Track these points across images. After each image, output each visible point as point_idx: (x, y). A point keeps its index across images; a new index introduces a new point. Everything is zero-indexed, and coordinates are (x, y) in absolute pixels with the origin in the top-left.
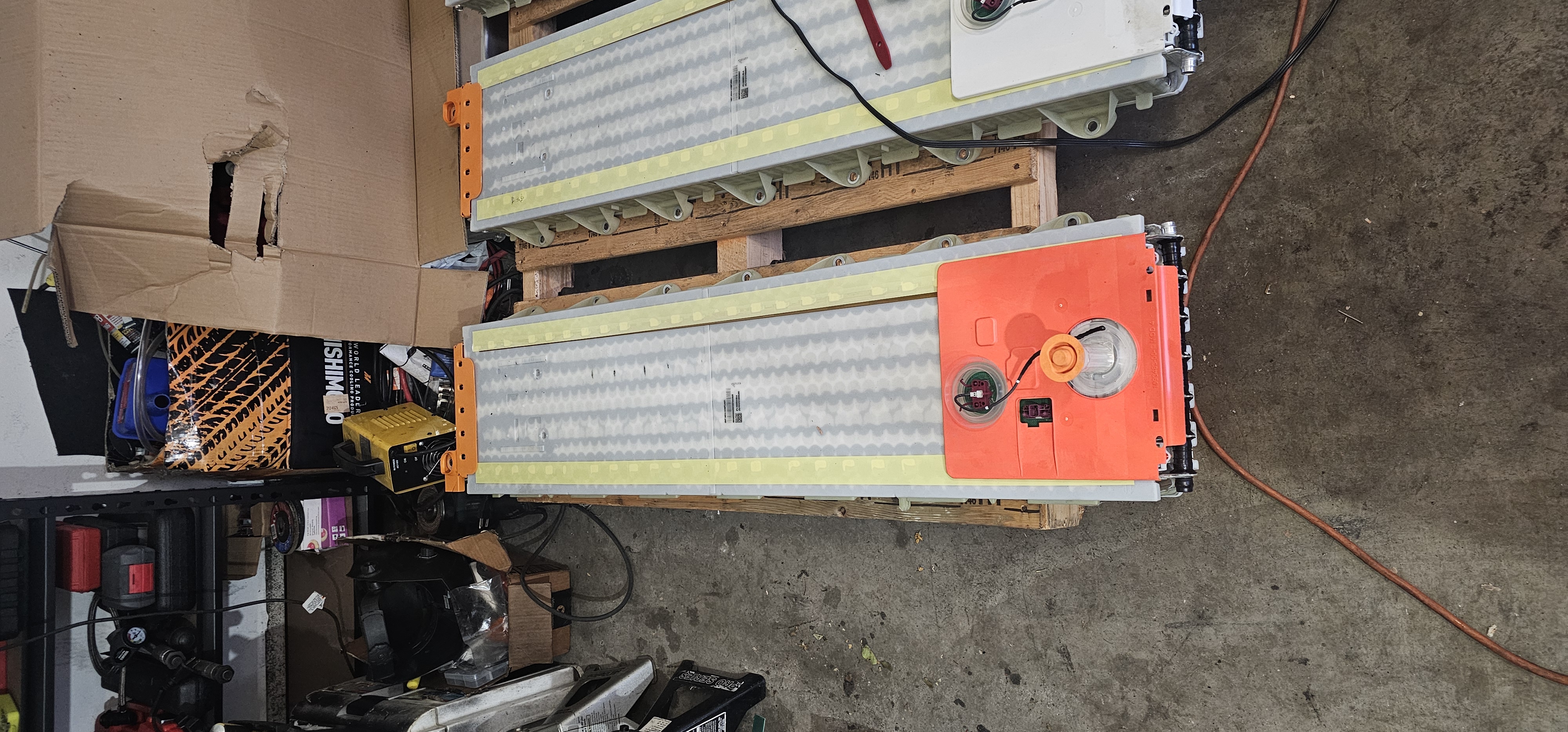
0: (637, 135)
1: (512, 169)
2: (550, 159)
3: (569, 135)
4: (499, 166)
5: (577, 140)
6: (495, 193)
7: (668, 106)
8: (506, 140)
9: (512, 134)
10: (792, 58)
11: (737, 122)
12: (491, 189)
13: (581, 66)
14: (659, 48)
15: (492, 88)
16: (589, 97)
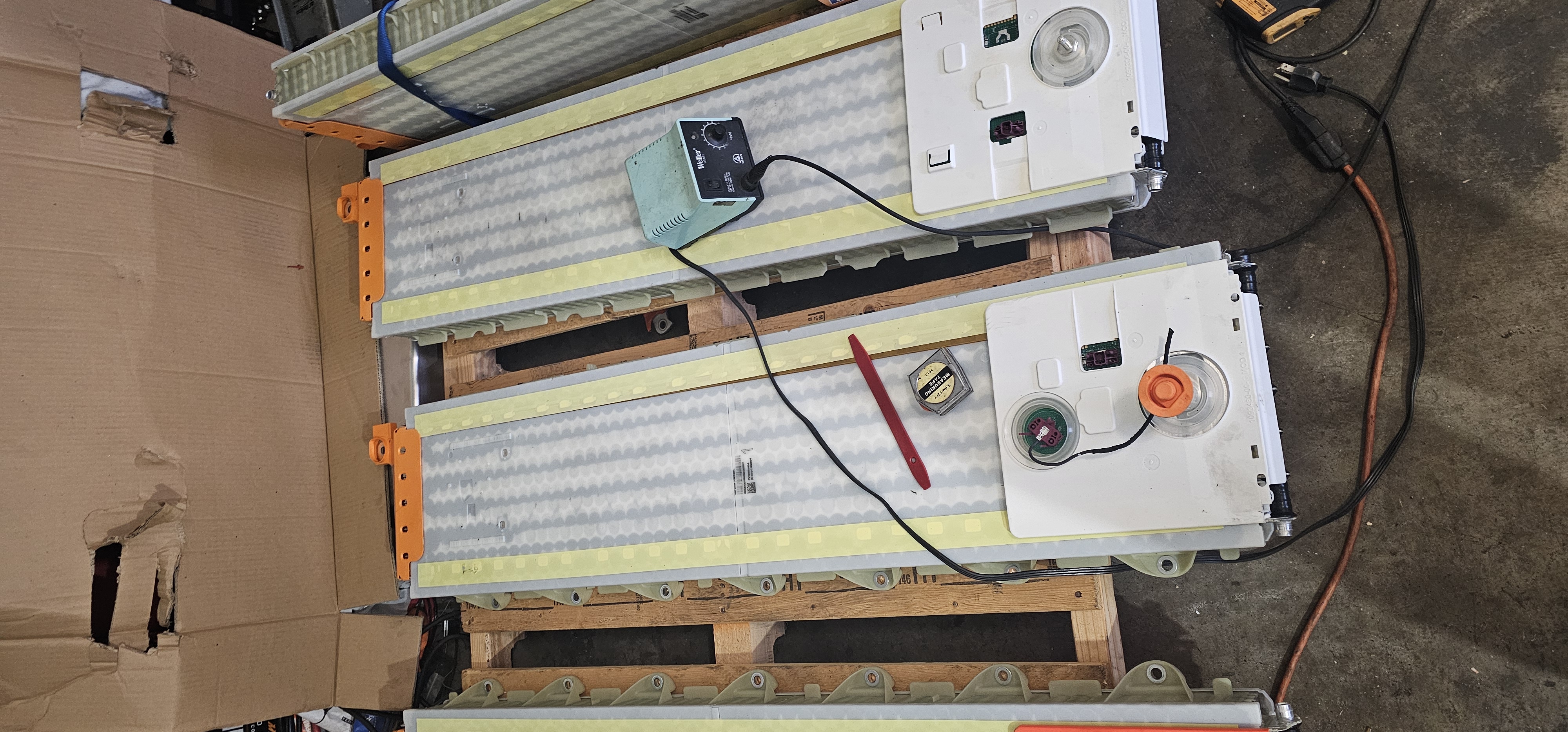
0: (619, 515)
1: (462, 533)
2: (510, 528)
3: (533, 504)
4: (445, 527)
5: (545, 511)
6: (440, 558)
7: (658, 489)
8: (453, 498)
9: (460, 493)
10: (807, 458)
11: (744, 519)
12: (436, 553)
13: (545, 428)
14: (641, 422)
15: (433, 438)
16: (556, 465)
